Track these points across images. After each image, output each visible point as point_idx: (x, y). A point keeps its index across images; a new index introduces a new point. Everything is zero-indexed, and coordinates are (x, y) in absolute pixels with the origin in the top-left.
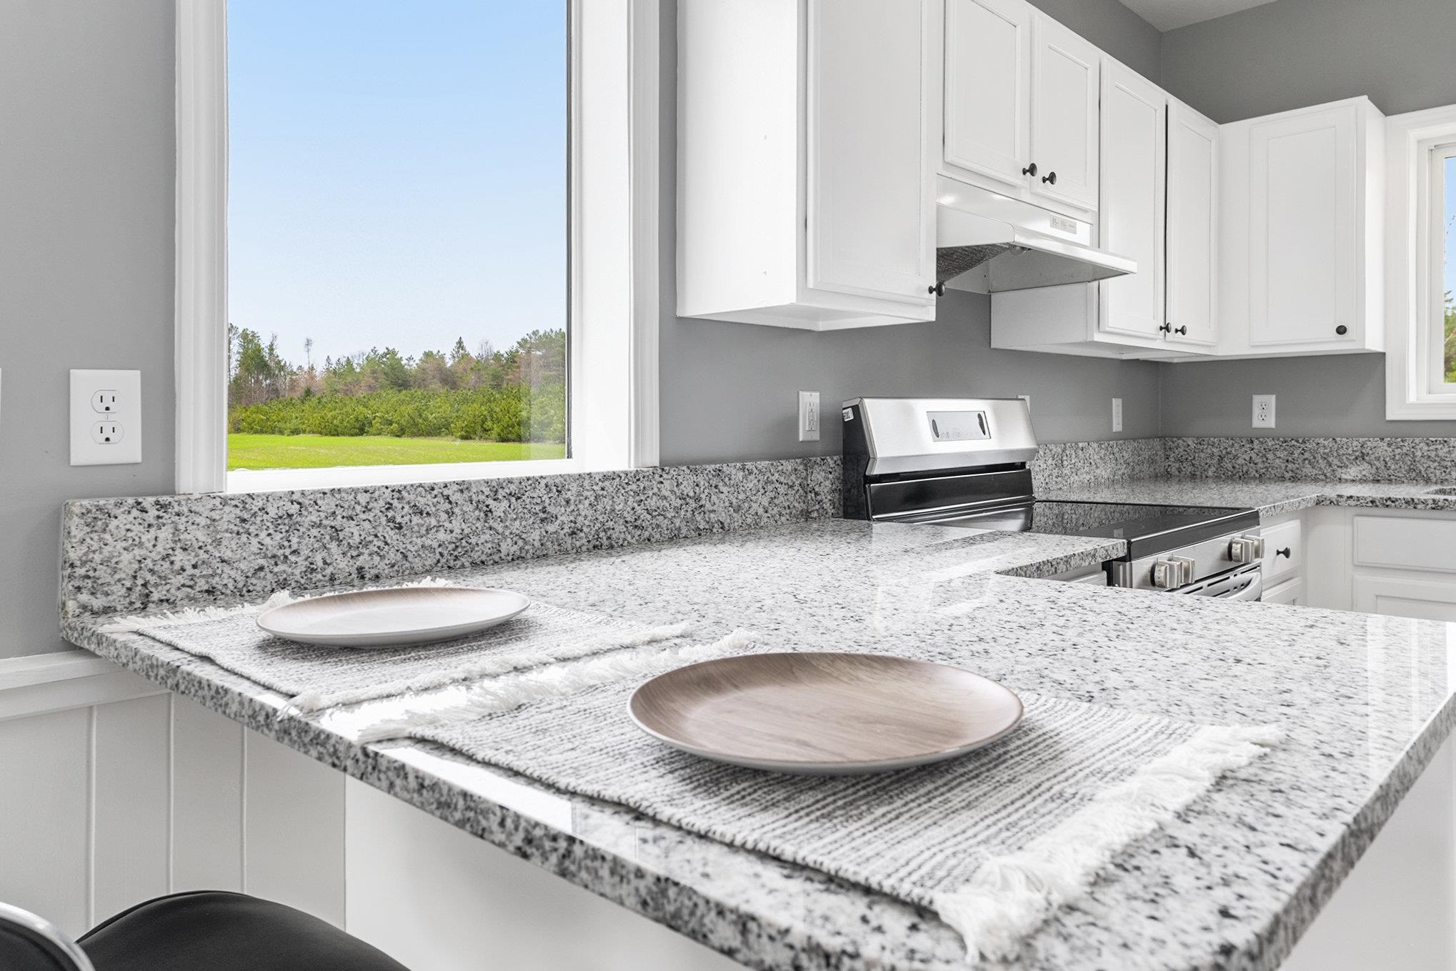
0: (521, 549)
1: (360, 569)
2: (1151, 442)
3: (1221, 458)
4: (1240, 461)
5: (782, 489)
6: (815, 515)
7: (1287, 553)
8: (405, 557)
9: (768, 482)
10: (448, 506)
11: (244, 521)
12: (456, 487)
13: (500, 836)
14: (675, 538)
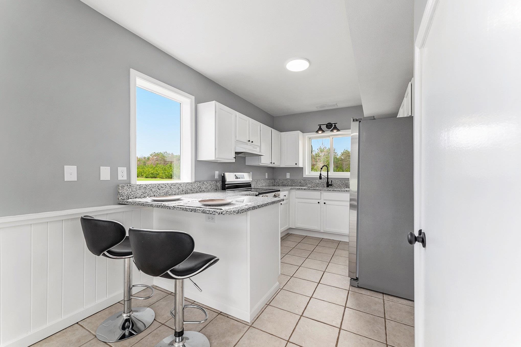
0: (175, 193)
1: (154, 195)
2: (272, 180)
3: (282, 183)
4: (285, 183)
5: (213, 186)
6: (218, 190)
7: (285, 196)
8: (160, 193)
9: (211, 184)
10: (165, 187)
11: (140, 188)
12: (167, 184)
13: (189, 210)
14: (197, 192)
